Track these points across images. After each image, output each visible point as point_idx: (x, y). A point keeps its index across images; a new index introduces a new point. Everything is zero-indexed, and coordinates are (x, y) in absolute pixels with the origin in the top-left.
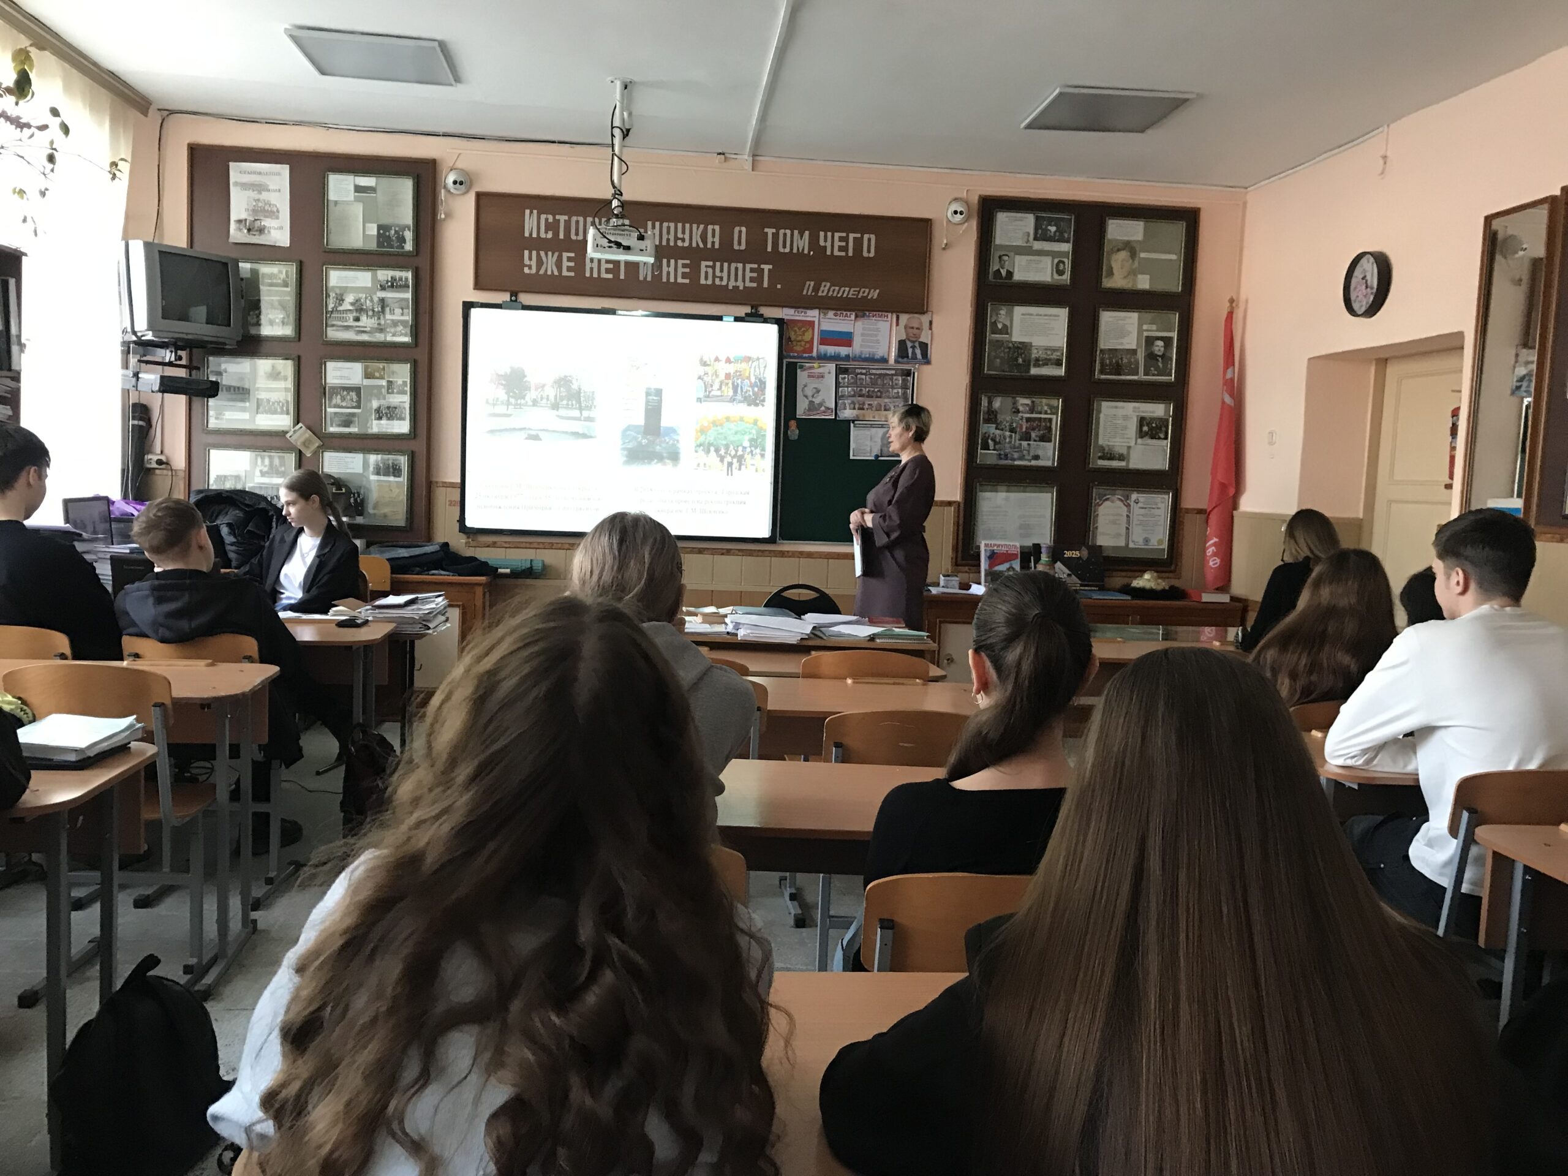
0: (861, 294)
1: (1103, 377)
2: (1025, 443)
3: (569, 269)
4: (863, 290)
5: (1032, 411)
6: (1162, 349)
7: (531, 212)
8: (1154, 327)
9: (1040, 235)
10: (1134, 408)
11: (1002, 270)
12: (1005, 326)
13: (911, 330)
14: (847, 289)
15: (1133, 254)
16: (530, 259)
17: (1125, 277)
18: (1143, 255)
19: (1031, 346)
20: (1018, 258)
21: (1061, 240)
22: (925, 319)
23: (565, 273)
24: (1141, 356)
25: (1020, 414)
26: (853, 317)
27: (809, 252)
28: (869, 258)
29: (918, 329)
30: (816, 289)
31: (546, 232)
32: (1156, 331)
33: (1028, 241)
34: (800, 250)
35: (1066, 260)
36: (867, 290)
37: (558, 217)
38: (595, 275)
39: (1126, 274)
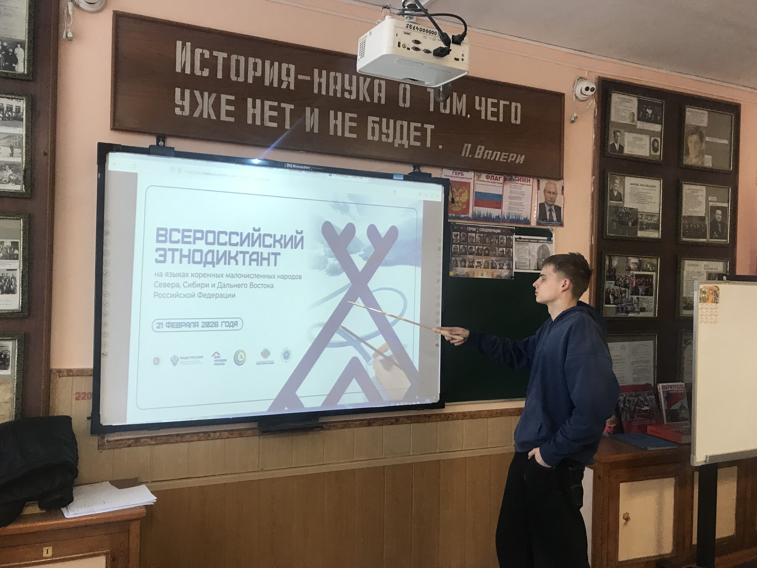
0: (510, 159)
1: (684, 239)
2: (635, 297)
3: (229, 113)
4: (512, 155)
5: (639, 269)
6: (721, 217)
7: (184, 45)
8: (715, 199)
9: (642, 117)
10: (705, 265)
11: (616, 145)
12: (619, 193)
13: (548, 195)
14: (499, 153)
15: (702, 138)
16: (183, 98)
17: (697, 157)
18: (707, 139)
19: (638, 212)
20: (626, 134)
21: (655, 122)
22: (559, 184)
23: (224, 117)
24: (707, 222)
25: (631, 272)
26: (502, 180)
27: (467, 115)
28: (515, 124)
29: (554, 193)
30: (473, 151)
31: (202, 69)
32: (717, 202)
33: (633, 121)
34: (459, 113)
35: (659, 139)
36: (515, 155)
37: (215, 53)
38: (258, 122)
39: (698, 154)
